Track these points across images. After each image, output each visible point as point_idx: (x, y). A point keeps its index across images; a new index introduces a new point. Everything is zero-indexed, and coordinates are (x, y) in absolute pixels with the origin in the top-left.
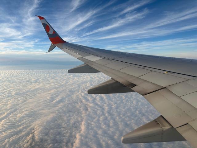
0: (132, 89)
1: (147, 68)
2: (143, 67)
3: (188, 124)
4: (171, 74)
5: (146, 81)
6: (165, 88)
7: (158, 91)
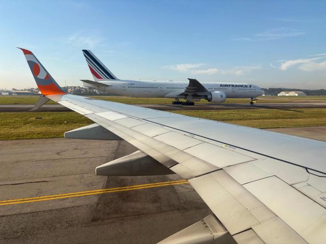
0: (170, 169)
1: (196, 137)
2: (191, 136)
3: (251, 229)
4: (232, 148)
5: (194, 157)
6: (222, 169)
7: (211, 174)
